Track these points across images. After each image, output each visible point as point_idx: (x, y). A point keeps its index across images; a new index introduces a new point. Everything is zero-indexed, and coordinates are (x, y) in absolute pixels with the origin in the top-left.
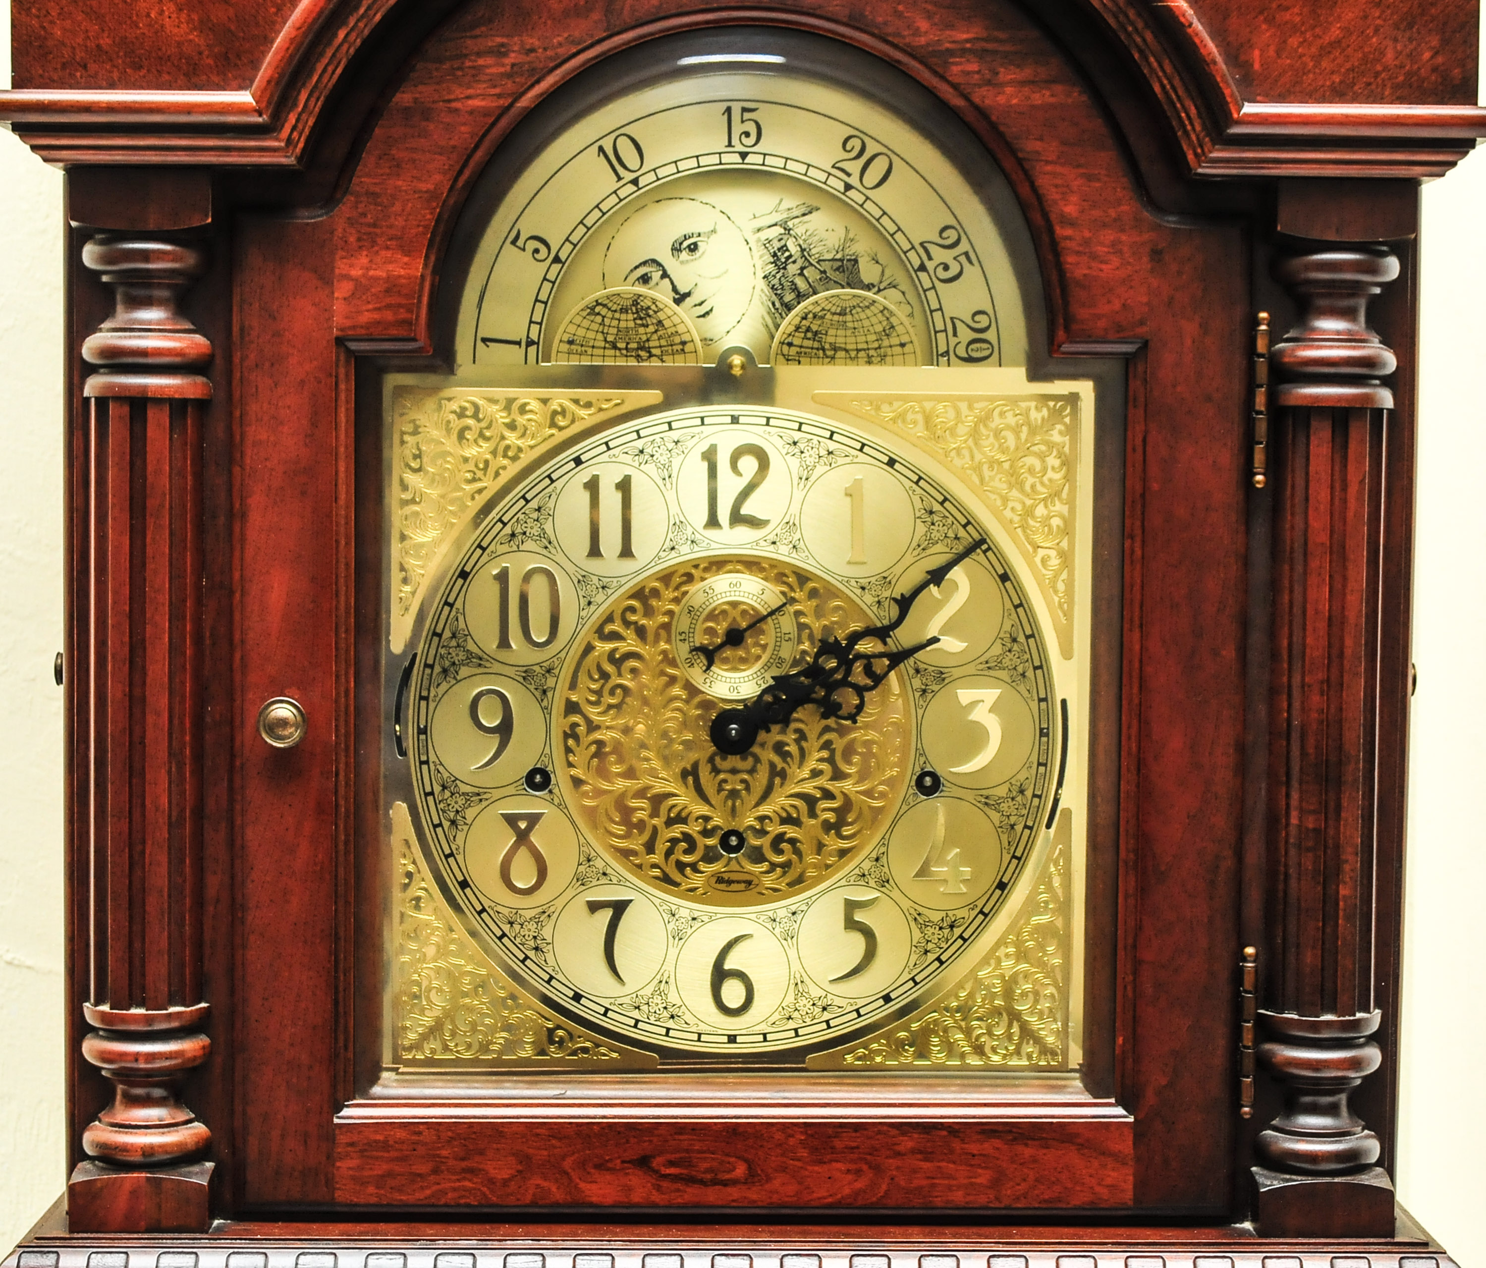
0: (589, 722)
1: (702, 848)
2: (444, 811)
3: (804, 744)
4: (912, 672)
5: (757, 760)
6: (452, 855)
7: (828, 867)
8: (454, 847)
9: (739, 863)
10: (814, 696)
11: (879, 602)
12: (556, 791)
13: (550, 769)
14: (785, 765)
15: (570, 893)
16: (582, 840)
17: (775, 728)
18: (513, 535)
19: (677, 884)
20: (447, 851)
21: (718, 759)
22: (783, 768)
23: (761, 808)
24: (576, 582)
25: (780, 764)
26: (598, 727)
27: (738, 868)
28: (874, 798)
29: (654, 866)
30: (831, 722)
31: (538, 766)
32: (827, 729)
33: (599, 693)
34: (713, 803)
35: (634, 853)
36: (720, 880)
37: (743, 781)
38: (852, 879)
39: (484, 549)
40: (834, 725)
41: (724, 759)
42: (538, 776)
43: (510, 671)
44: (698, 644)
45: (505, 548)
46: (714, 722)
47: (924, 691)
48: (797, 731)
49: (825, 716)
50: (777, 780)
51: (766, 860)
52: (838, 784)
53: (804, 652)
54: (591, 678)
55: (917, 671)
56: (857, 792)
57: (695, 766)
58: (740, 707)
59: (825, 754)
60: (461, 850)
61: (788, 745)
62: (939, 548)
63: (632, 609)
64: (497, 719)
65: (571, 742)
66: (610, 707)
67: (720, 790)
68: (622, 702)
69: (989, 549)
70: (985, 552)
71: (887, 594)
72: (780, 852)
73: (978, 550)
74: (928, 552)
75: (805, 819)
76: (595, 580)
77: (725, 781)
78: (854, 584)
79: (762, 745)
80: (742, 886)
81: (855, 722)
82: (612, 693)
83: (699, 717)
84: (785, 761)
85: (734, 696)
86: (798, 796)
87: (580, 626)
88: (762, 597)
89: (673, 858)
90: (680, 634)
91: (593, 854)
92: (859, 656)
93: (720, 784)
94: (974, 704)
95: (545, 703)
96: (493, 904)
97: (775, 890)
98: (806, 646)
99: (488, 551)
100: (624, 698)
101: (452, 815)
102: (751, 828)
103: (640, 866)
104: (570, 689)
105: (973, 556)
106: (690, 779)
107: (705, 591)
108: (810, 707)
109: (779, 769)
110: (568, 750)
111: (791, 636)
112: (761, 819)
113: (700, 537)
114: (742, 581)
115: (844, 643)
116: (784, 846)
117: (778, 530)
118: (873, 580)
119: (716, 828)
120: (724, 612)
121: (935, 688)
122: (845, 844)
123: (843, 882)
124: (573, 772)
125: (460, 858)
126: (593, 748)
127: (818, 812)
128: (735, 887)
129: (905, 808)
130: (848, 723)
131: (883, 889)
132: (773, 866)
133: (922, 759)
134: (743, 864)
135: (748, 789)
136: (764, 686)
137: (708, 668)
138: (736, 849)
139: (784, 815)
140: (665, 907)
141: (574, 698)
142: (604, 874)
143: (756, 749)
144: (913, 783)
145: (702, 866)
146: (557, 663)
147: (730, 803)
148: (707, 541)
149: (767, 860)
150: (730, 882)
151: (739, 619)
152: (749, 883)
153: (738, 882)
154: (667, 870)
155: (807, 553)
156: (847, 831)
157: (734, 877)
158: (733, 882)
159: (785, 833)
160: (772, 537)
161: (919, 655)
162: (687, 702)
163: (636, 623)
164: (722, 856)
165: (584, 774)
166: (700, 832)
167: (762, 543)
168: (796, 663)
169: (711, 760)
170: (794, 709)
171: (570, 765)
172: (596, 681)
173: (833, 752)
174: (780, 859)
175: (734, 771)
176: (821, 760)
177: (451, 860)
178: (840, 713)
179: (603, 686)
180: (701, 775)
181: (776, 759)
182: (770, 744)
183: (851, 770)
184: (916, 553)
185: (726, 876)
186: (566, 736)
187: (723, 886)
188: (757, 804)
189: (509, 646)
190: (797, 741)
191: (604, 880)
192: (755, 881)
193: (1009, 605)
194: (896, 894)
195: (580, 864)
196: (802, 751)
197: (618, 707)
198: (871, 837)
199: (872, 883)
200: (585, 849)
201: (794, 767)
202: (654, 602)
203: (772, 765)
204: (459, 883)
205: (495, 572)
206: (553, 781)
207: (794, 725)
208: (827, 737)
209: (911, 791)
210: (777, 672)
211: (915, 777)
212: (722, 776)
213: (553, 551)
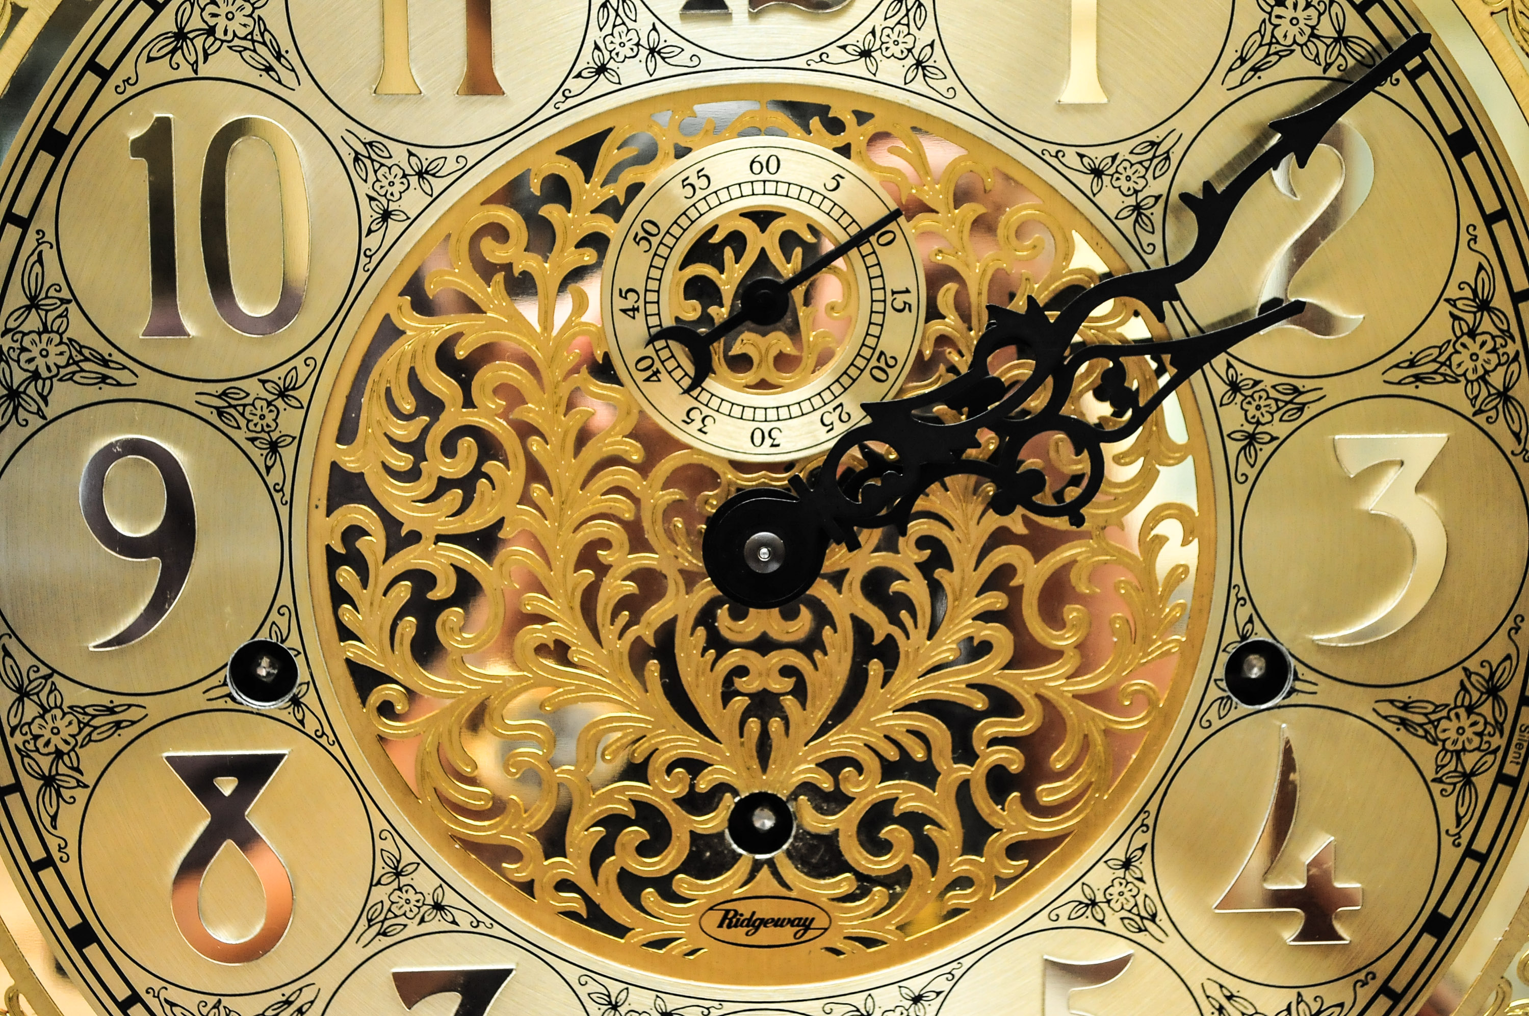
0: (391, 523)
1: (686, 838)
2: (24, 754)
3: (940, 573)
4: (1220, 389)
5: (823, 616)
6: (48, 862)
7: (1002, 882)
8: (53, 844)
9: (776, 873)
10: (972, 453)
11: (1137, 208)
12: (310, 699)
13: (293, 642)
14: (896, 632)
15: (353, 953)
16: (380, 824)
17: (870, 537)
18: (181, 35)
19: (620, 931)
20: (37, 854)
21: (723, 617)
22: (890, 638)
23: (832, 737)
24: (349, 161)
25: (881, 626)
26: (415, 537)
27: (775, 888)
28: (1123, 712)
29: (564, 885)
30: (1015, 522)
31: (263, 636)
32: (1000, 537)
33: (416, 448)
34: (711, 725)
35: (514, 854)
36: (730, 920)
37: (787, 671)
38: (1064, 912)
39: (105, 75)
40: (1019, 528)
41: (738, 615)
42: (265, 662)
43: (184, 394)
44: (668, 322)
45: (161, 71)
46: (711, 521)
47: (1251, 438)
48: (923, 542)
49: (1000, 505)
50: (875, 668)
51: (846, 867)
52: (1030, 676)
53: (943, 340)
54: (397, 413)
55: (1235, 387)
56: (1077, 696)
57: (667, 633)
58: (780, 480)
59: (996, 600)
60: (72, 849)
61: (900, 577)
62: (1296, 65)
63: (500, 233)
64: (150, 518)
65: (346, 576)
66: (444, 485)
67: (728, 694)
68: (477, 473)
69: (1425, 67)
70: (1413, 76)
71: (1158, 187)
72: (880, 848)
73: (1399, 74)
74: (1267, 76)
75: (943, 762)
76: (399, 153)
77: (741, 671)
78: (1075, 162)
79: (837, 579)
80: (787, 934)
81: (1078, 520)
82: (449, 447)
83: (674, 508)
84: (895, 620)
85: (763, 454)
86: (929, 706)
87: (362, 276)
88: (833, 195)
89: (611, 866)
90: (623, 295)
91: (408, 857)
92: (1088, 352)
93: (728, 681)
94: (1375, 471)
95: (275, 477)
96: (157, 984)
97: (869, 942)
98: (950, 324)
99: (116, 79)
100: (480, 462)
101: (45, 763)
102: (807, 788)
103: (528, 887)
104: (339, 440)
105: (1386, 88)
106: (653, 666)
107: (685, 183)
108: (957, 481)
109: (878, 639)
110: (339, 596)
111: (911, 298)
112: (833, 765)
113: (673, 39)
114: (782, 154)
115: (1052, 315)
116: (889, 832)
117: (877, 20)
118: (1123, 150)
119: (722, 788)
120: (737, 240)
121: (1280, 429)
122: (1045, 827)
123: (1042, 921)
124: (352, 650)
125: (70, 870)
126: (404, 590)
127: (979, 746)
128: (765, 935)
129: (1198, 734)
130: (1061, 523)
131: (1140, 937)
132: (866, 883)
133: (1244, 613)
134: (788, 879)
135: (800, 692)
136: (841, 429)
137: (697, 382)
138: (771, 840)
139: (892, 754)
140: (593, 987)
141: (351, 464)
142: (438, 907)
143: (821, 590)
144: (1220, 672)
145: (683, 884)
146: (303, 372)
147: (754, 724)
148: (690, 50)
149: (848, 868)
150: (755, 924)
151: (776, 256)
152: (805, 924)
153: (778, 923)
154: (597, 896)
155: (952, 81)
156: (1047, 793)
157: (765, 909)
158: (764, 922)
159: (894, 800)
160: (859, 38)
161: (1242, 349)
162: (643, 469)
163: (508, 267)
164: (737, 857)
165: (382, 656)
166: (679, 801)
167: (835, 54)
168: (922, 368)
169: (706, 617)
170: (920, 489)
171: (346, 634)
172: (409, 418)
173: (1015, 594)
174: (885, 864)
175: (764, 645)
176: (986, 617)
177: (47, 875)
178: (1037, 499)
179: (425, 431)
180: (680, 656)
181: (874, 616)
182: (855, 578)
183: (1065, 640)
184: (1234, 78)
185: (746, 909)
186: (334, 560)
187: (739, 934)
188: (824, 729)
189: (179, 330)
190: (925, 569)
191: (436, 923)
192: (821, 921)
193: (1471, 215)
194: (1172, 948)
195: (375, 883)
196: (936, 589)
197: (468, 484)
198: (1110, 808)
199: (1113, 922)
200: (389, 845)
201: (919, 634)
202: (552, 212)
203: (862, 629)
204: (70, 933)
205: (135, 133)
206: (303, 675)
207: (918, 528)
208: (1002, 555)
209: (1214, 693)
210: (875, 393)
211: (1224, 658)
212: (733, 658)
213: (287, 77)
